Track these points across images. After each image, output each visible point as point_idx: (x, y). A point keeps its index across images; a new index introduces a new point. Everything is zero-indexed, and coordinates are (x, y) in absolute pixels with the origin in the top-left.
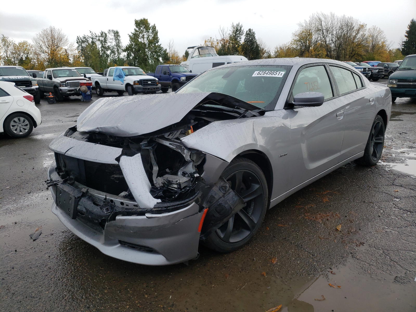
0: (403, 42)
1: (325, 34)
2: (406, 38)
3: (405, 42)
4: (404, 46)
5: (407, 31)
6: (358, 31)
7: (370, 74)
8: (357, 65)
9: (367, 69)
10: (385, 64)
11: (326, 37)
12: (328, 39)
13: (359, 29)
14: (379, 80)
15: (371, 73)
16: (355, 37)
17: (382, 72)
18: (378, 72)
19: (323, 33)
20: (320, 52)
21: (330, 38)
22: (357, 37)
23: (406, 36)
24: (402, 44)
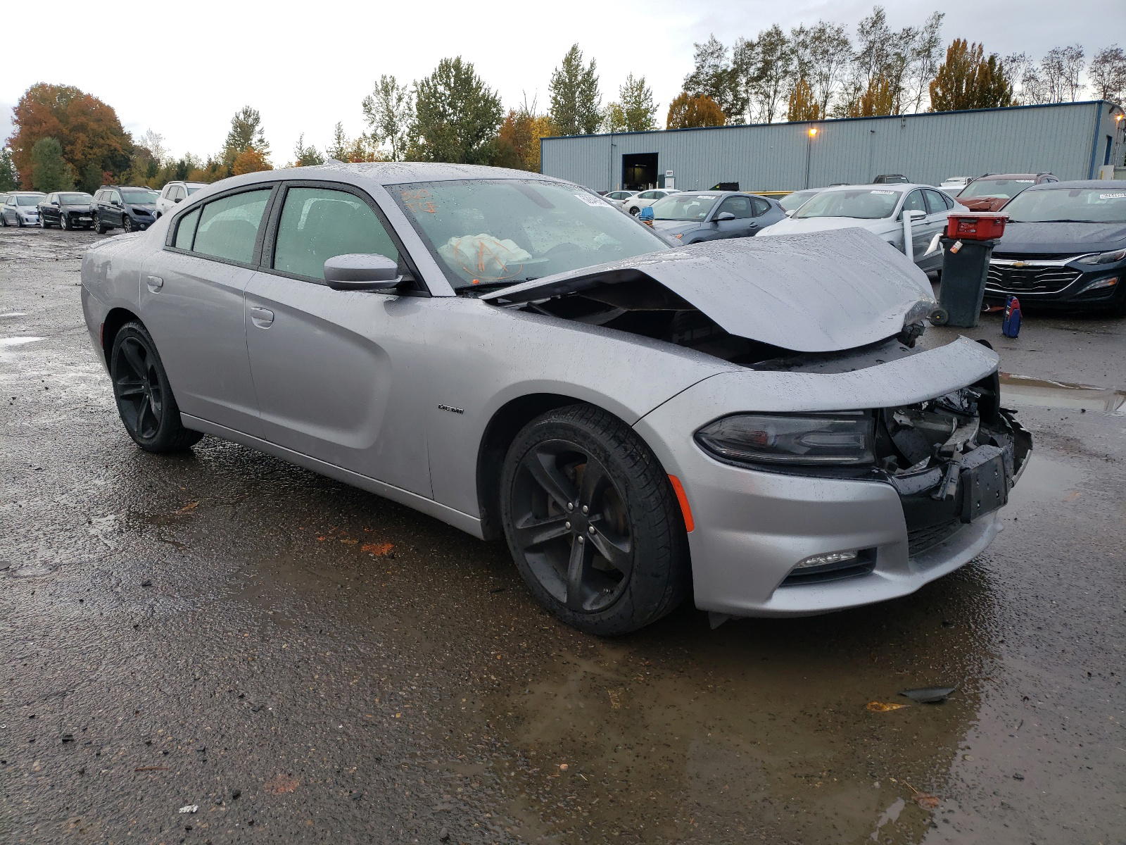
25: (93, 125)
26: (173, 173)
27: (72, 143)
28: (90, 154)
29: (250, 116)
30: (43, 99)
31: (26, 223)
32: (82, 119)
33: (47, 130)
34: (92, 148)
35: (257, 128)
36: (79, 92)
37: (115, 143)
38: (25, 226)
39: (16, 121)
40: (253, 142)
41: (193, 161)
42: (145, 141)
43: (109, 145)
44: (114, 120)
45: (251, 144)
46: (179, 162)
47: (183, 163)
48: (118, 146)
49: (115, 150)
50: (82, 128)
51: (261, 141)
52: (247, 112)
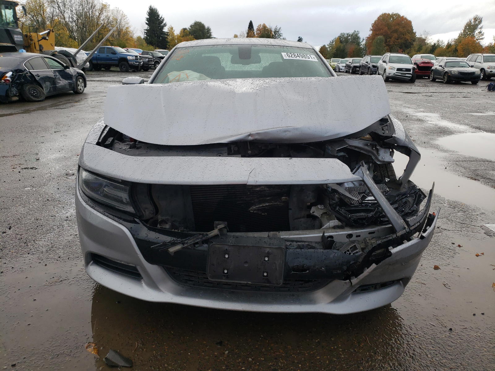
0: (145, 30)
1: (62, 8)
2: (147, 26)
3: (147, 30)
4: (146, 35)
5: (147, 18)
6: (101, 10)
7: (141, 62)
8: (126, 52)
9: (138, 57)
10: (149, 53)
11: (63, 13)
12: (66, 15)
13: (102, 9)
14: (149, 70)
15: (143, 62)
16: (99, 18)
17: (151, 61)
18: (149, 61)
19: (59, 7)
20: (60, 32)
21: (69, 14)
22: (102, 18)
23: (147, 24)
24: (144, 32)
25: (401, 29)
26: (429, 50)
27: (390, 38)
28: (396, 42)
29: (477, 21)
30: (383, 19)
31: (341, 71)
32: (397, 27)
33: (382, 33)
34: (398, 39)
35: (479, 26)
36: (399, 15)
37: (408, 37)
38: (340, 72)
39: (372, 30)
40: (475, 33)
41: (440, 43)
42: (421, 35)
43: (405, 38)
44: (411, 27)
45: (474, 34)
46: (433, 44)
47: (435, 44)
48: (409, 38)
49: (407, 40)
50: (396, 31)
51: (480, 32)
52: (476, 18)
